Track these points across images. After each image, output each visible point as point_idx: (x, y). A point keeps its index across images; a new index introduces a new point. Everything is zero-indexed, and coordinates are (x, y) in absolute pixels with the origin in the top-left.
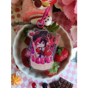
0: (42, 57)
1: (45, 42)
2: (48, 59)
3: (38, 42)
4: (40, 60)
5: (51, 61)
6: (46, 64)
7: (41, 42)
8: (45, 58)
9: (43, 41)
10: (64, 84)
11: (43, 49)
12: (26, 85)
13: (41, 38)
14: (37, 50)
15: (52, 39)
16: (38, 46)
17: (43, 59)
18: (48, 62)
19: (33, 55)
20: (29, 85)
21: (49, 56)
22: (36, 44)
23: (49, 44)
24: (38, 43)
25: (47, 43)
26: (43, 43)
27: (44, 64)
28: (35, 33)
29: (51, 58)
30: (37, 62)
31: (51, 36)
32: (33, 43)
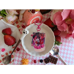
0: (39, 45)
4: (38, 47)
6: (42, 48)
9: (38, 38)
10: (53, 59)
11: (39, 41)
14: (36, 42)
15: (42, 35)
16: (36, 40)
17: (40, 46)
18: (43, 47)
19: (35, 45)
21: (42, 44)
24: (36, 39)
26: (38, 39)
28: (33, 34)
29: (43, 45)
30: (37, 48)
31: (41, 34)
32: (34, 39)
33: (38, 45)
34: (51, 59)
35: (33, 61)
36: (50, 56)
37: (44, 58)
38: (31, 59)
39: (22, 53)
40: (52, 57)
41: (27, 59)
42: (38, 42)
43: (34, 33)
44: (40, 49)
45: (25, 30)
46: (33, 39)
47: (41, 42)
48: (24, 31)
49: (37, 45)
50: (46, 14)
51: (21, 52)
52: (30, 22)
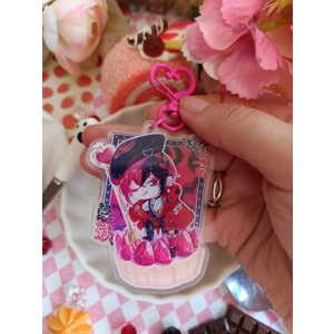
0: (158, 235)
2: (183, 239)
3: (133, 182)
4: (149, 249)
5: (195, 247)
6: (177, 261)
7: (143, 181)
8: (170, 240)
13: (140, 163)
16: (135, 197)
17: (164, 246)
18: (184, 254)
19: (121, 233)
21: (183, 227)
22: (126, 192)
23: (178, 180)
24: (133, 185)
25: (169, 179)
26: (154, 183)
27: (169, 262)
29: (193, 234)
31: (178, 150)
33: (149, 237)
41: (81, 313)
42: (150, 212)
43: (121, 137)
44: (166, 267)
46: (109, 188)
47: (176, 211)
49: (143, 233)
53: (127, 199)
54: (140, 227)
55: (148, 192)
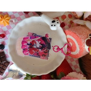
0: (28, 46)
1: (41, 48)
2: (27, 52)
4: (25, 44)
5: (25, 54)
6: (22, 50)
7: (41, 44)
8: (27, 49)
9: (41, 46)
10: (3, 67)
11: (35, 47)
12: (2, 28)
14: (34, 41)
15: (44, 54)
16: (37, 42)
17: (26, 47)
18: (23, 52)
19: (29, 38)
20: (3, 31)
21: (29, 52)
22: (38, 40)
23: (40, 52)
24: (40, 42)
25: (41, 50)
26: (40, 46)
27: (22, 48)
28: (48, 38)
30: (23, 42)
31: (47, 52)
32: (39, 38)
33: (28, 44)
34: (2, 64)
35: (4, 33)
36: (8, 63)
37: (6, 53)
38: (7, 31)
39: (19, 17)
40: (7, 67)
41: (8, 23)
42: (33, 45)
43: (51, 40)
45: (58, 23)
46: (40, 36)
47: (33, 51)
48: (56, 22)
49: (29, 43)
50: (78, 65)
51: (22, 15)
52: (70, 35)
53: (37, 40)
54: (30, 42)
55: (38, 45)
